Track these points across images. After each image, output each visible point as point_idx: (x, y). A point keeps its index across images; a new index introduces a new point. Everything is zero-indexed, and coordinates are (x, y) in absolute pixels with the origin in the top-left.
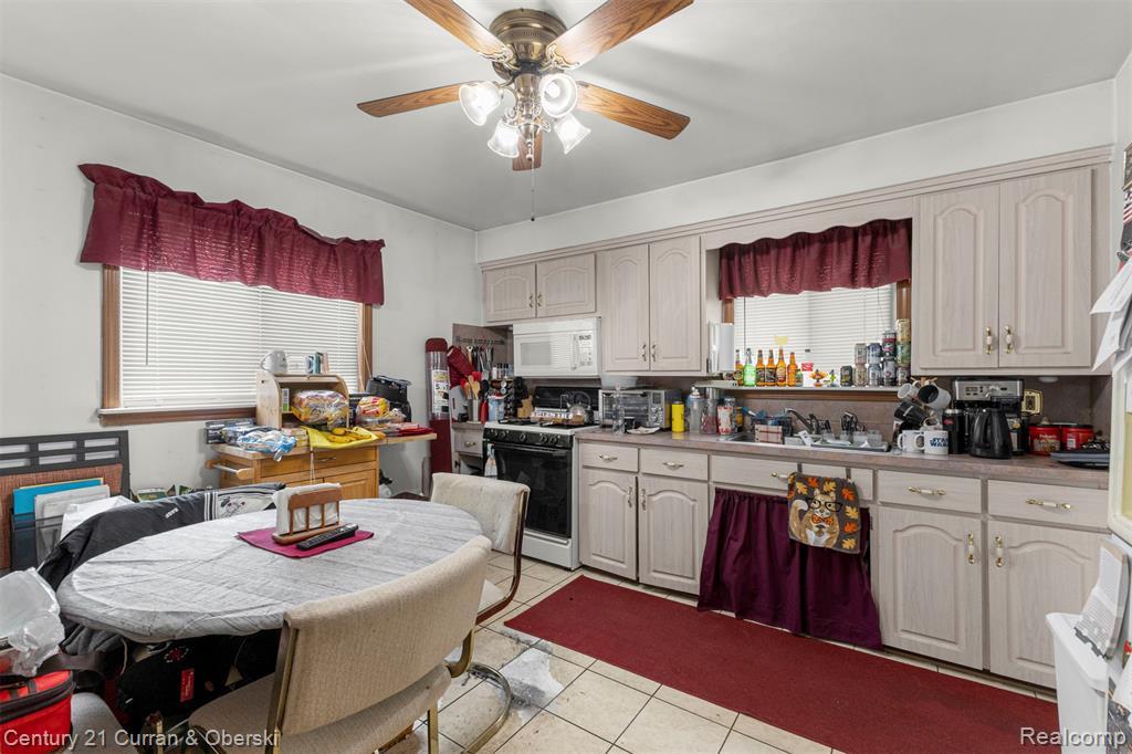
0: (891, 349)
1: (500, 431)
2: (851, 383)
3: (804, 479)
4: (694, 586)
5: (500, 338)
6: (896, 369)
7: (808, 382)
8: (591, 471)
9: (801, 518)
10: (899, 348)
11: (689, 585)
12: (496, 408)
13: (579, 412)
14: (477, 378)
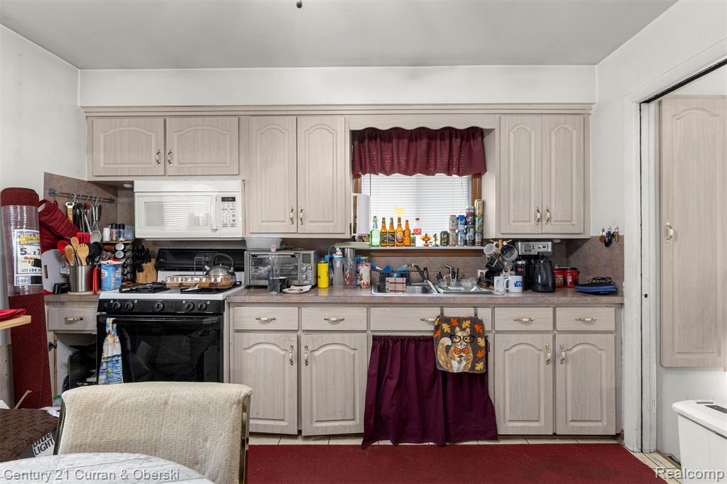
0: (471, 220)
1: (123, 301)
2: (447, 243)
3: (448, 320)
4: (357, 425)
5: (109, 196)
6: (475, 234)
7: (420, 244)
8: (246, 335)
9: (447, 352)
10: (477, 219)
11: (350, 427)
12: (111, 273)
13: (220, 276)
14: (82, 241)
